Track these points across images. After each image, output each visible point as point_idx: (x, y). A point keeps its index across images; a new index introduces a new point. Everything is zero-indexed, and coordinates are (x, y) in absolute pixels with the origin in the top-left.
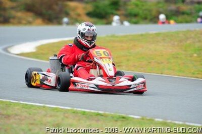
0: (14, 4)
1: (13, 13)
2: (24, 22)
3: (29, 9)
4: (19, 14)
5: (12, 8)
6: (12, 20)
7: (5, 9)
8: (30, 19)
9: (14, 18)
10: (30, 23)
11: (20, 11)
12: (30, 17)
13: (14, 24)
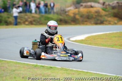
0: (107, 13)
1: (106, 18)
2: (112, 23)
3: (116, 16)
4: (109, 19)
5: (106, 15)
6: (105, 22)
7: (101, 16)
8: (116, 22)
9: (106, 21)
10: (116, 24)
11: (110, 17)
12: (115, 20)
13: (106, 24)
